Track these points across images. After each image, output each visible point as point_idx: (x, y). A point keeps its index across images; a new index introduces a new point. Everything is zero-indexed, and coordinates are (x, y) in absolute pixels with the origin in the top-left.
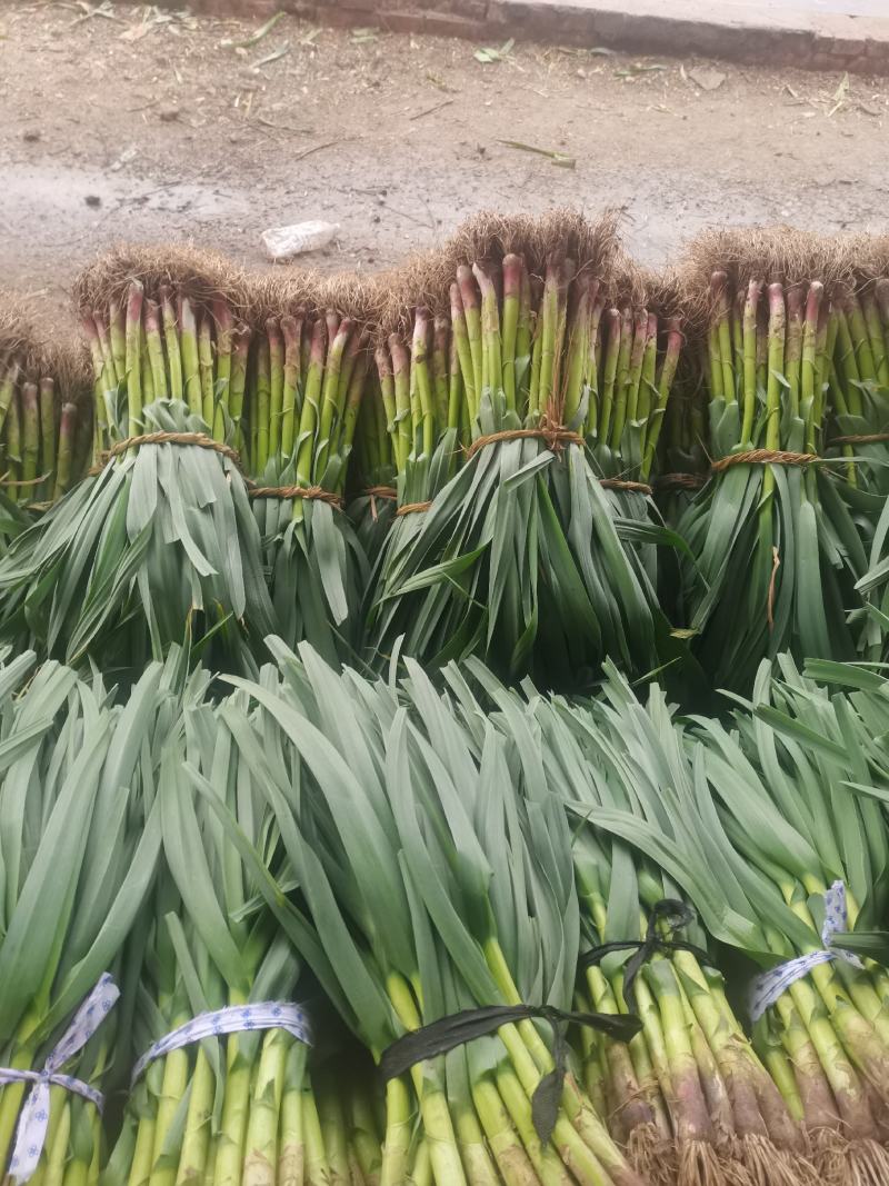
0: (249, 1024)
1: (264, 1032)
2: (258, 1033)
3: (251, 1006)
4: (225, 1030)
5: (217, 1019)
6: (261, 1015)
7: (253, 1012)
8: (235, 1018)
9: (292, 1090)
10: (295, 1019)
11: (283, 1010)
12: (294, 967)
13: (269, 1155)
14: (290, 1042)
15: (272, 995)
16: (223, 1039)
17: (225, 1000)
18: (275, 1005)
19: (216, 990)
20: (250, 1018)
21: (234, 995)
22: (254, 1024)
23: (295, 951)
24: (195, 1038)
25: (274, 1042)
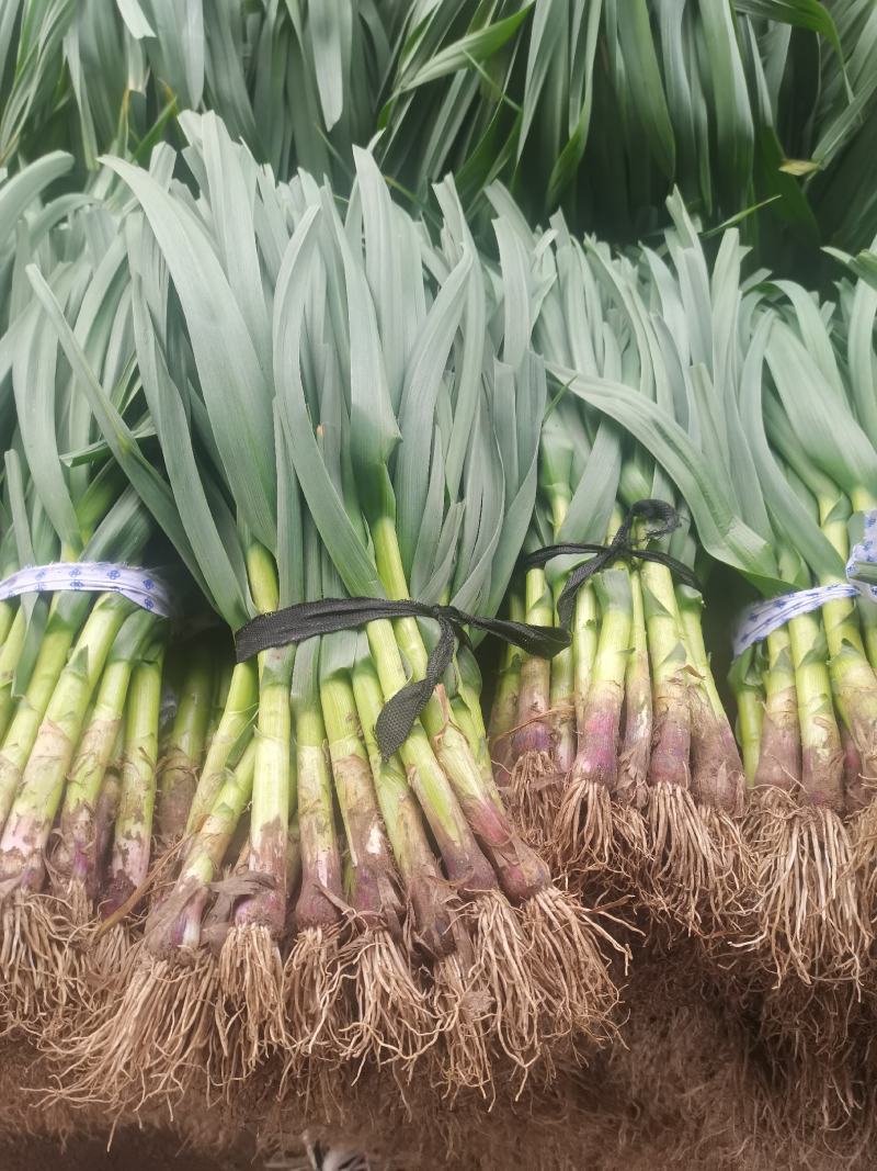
0: (77, 584)
1: (95, 595)
2: (89, 595)
3: (83, 565)
4: (49, 587)
5: (42, 574)
6: (94, 575)
7: (84, 571)
8: (62, 577)
9: (119, 660)
10: (141, 585)
11: (124, 574)
12: (141, 525)
13: (68, 728)
14: (128, 610)
15: (110, 554)
16: (46, 597)
17: (56, 553)
18: (113, 567)
19: (47, 543)
20: (78, 578)
21: (66, 550)
22: (83, 585)
23: (143, 508)
24: (16, 593)
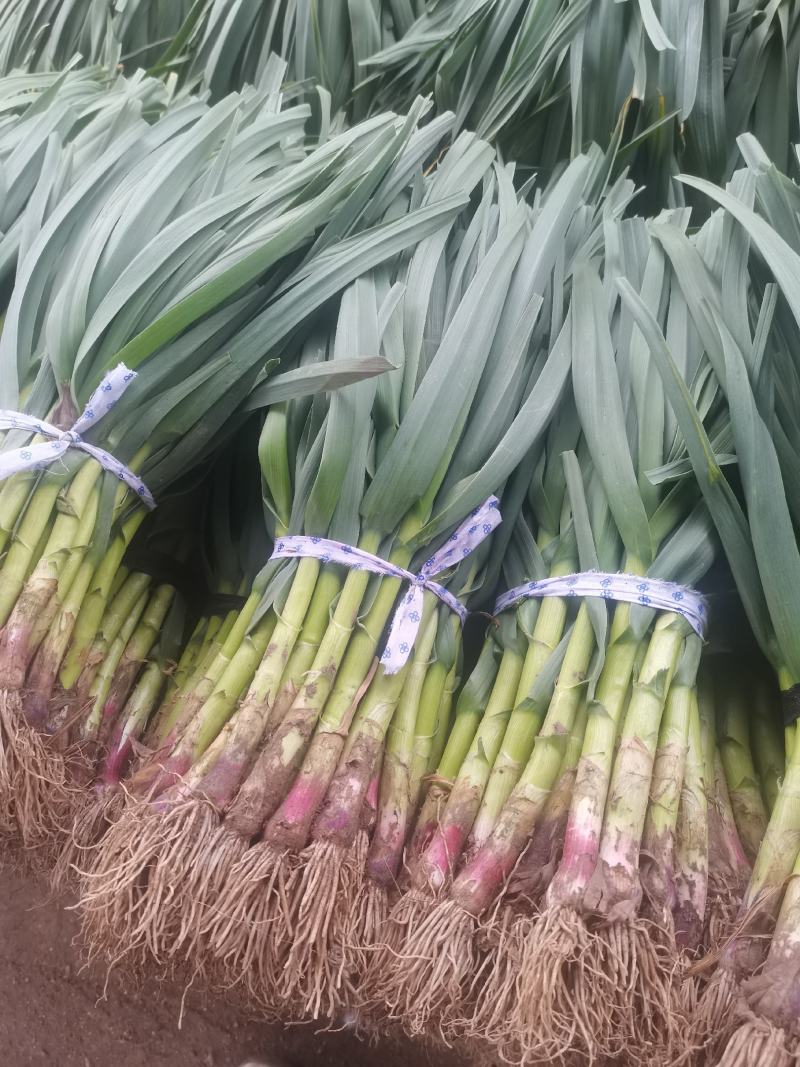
0: (644, 599)
1: (660, 613)
2: (654, 612)
3: (650, 581)
4: (616, 596)
5: (607, 582)
6: (660, 593)
7: (651, 587)
8: (629, 586)
9: (682, 685)
10: (696, 610)
11: (686, 596)
12: (708, 553)
13: (650, 746)
14: (687, 633)
15: (677, 576)
16: (612, 605)
17: (619, 564)
18: (678, 588)
19: (610, 551)
20: (646, 593)
21: (631, 562)
22: (650, 601)
23: (714, 535)
24: (580, 593)
25: (670, 628)
